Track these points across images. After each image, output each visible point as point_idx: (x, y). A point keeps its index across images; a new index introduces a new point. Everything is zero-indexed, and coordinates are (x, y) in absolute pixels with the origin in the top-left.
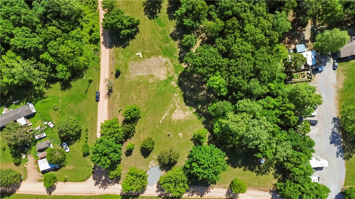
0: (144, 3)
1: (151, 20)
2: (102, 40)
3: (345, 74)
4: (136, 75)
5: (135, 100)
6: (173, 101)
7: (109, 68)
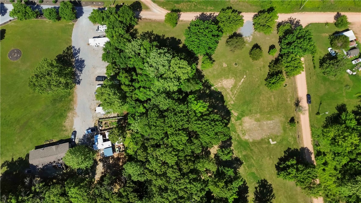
0: (274, 198)
1: (264, 179)
2: (313, 156)
3: (65, 127)
4: (274, 121)
5: (272, 96)
6: (234, 97)
7: (301, 127)
